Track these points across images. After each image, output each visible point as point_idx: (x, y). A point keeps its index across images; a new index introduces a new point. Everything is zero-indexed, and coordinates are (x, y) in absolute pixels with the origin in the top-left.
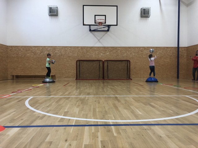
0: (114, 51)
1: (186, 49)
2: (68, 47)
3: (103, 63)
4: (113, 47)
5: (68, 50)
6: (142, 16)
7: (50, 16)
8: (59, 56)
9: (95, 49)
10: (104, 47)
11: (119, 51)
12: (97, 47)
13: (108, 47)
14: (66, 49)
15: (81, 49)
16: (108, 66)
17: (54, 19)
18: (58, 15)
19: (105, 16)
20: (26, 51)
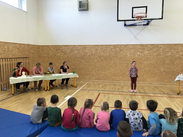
0: (155, 49)
2: (99, 45)
4: (153, 45)
5: (99, 49)
7: (80, 12)
8: (89, 55)
9: (131, 47)
10: (142, 45)
11: (161, 49)
12: (133, 45)
13: (146, 45)
14: (97, 48)
15: (113, 48)
19: (146, 7)
20: (57, 50)
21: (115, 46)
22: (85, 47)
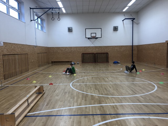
0: (100, 48)
1: (137, 46)
3: (95, 54)
4: (100, 46)
5: (78, 48)
6: (114, 30)
8: (73, 51)
10: (95, 47)
11: (103, 48)
12: (92, 47)
13: (97, 46)
16: (97, 56)
17: (70, 33)
18: (73, 31)
19: (96, 33)
20: (58, 49)
21: (84, 47)
22: (71, 48)
